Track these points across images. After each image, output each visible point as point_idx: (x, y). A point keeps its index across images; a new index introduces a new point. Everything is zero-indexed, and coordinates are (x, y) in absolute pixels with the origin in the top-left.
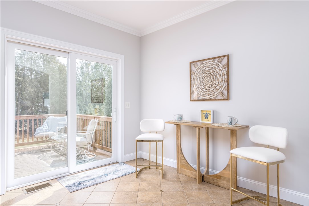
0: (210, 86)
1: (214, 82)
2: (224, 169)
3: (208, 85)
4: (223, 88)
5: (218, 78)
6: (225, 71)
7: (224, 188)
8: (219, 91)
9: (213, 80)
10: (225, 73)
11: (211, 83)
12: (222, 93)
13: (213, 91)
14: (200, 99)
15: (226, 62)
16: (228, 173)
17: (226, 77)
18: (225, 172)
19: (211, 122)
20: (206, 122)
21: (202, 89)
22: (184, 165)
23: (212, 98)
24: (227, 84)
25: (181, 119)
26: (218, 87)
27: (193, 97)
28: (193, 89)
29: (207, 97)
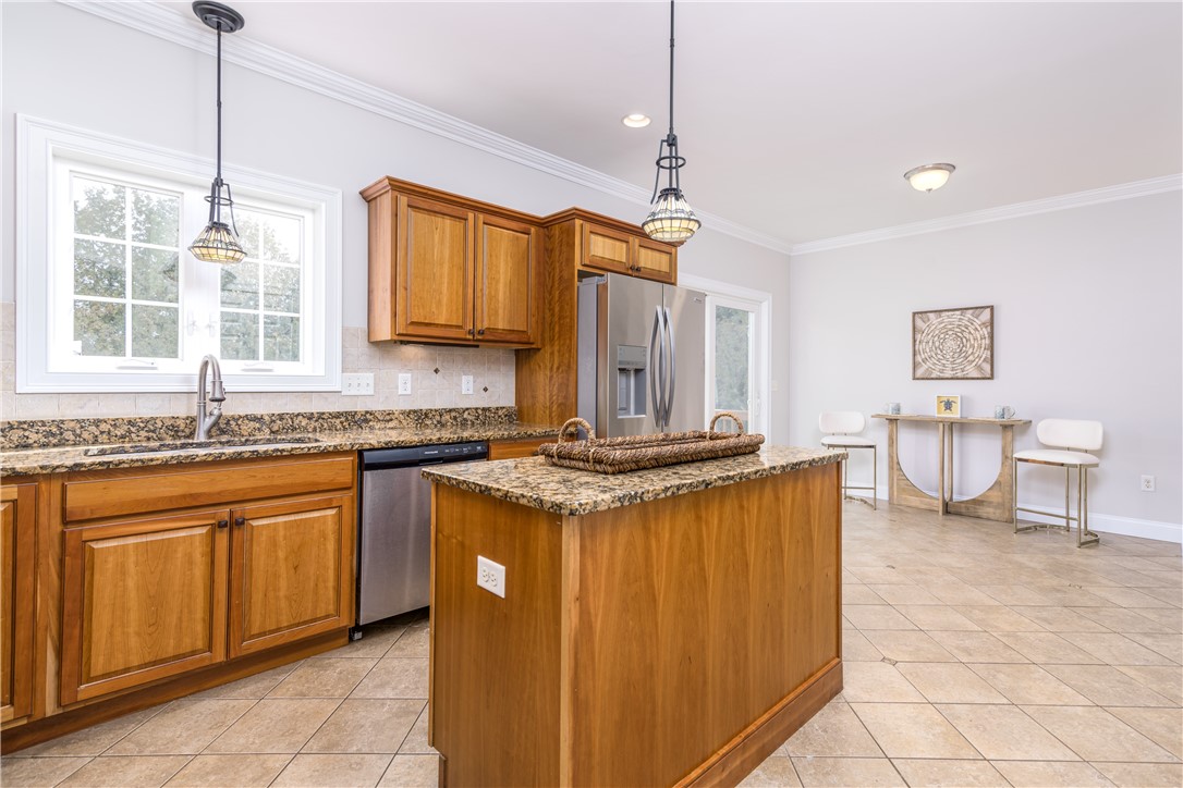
0: (956, 355)
1: (964, 349)
2: (989, 489)
3: (951, 354)
4: (982, 359)
5: (972, 342)
6: (985, 332)
7: (988, 519)
8: (974, 364)
9: (961, 345)
10: (986, 336)
11: (958, 350)
12: (979, 368)
13: (961, 364)
14: (933, 376)
15: (989, 317)
16: (996, 497)
17: (988, 341)
18: (990, 493)
19: (959, 416)
20: (947, 415)
21: (939, 360)
22: (904, 490)
23: (959, 375)
24: (989, 353)
25: (898, 410)
26: (971, 358)
27: (919, 373)
28: (919, 359)
29: (949, 373)
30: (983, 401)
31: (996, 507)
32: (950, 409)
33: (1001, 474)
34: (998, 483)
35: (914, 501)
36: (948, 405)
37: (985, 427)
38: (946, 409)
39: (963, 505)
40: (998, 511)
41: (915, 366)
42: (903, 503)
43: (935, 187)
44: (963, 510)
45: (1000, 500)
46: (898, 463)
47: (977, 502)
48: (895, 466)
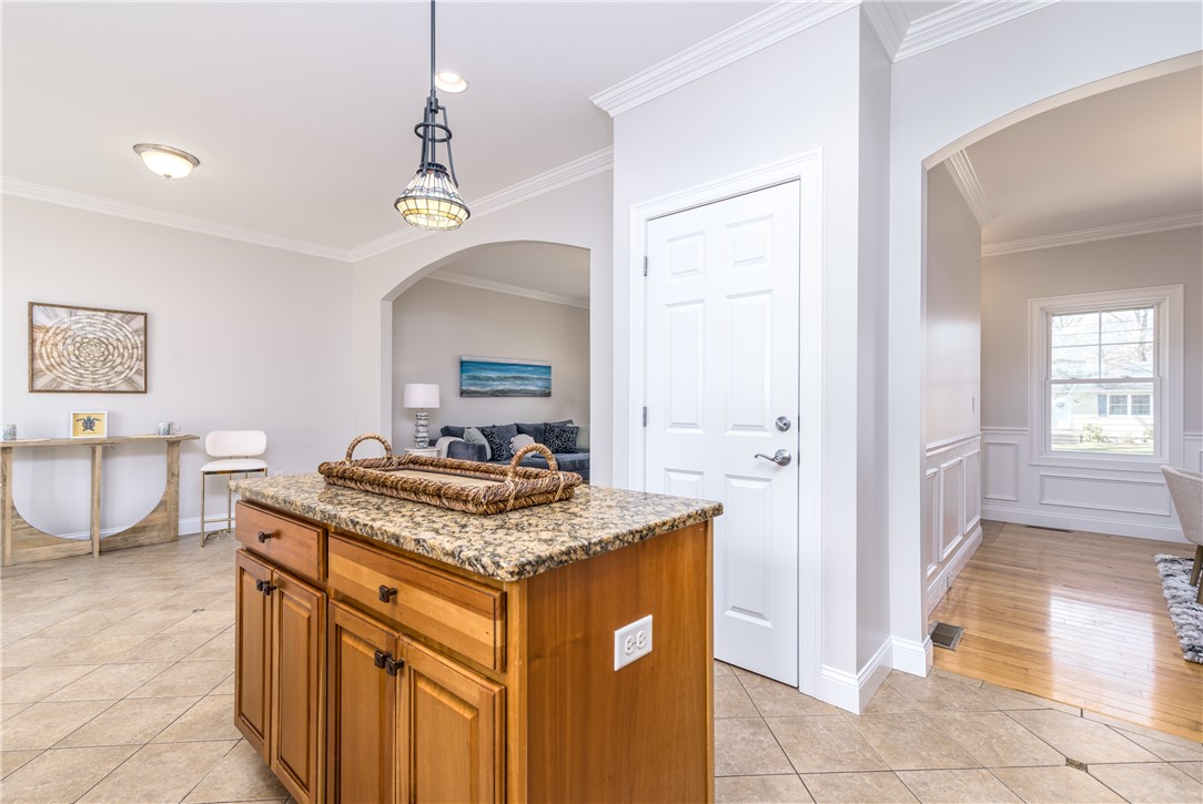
0: (99, 364)
1: (110, 357)
2: (153, 512)
3: (92, 362)
4: (134, 371)
5: (121, 350)
6: (139, 340)
7: (152, 544)
8: (123, 376)
9: (106, 353)
10: (139, 345)
11: (102, 359)
12: (129, 380)
13: (105, 374)
14: (62, 388)
15: (143, 324)
16: (161, 517)
17: (141, 352)
18: (155, 516)
19: (105, 436)
20: (88, 435)
21: (73, 368)
22: (25, 542)
23: (103, 388)
24: (142, 364)
25: (12, 433)
26: (119, 368)
27: (39, 384)
28: (39, 364)
29: (87, 385)
30: (138, 417)
31: (160, 530)
32: (91, 428)
33: (166, 494)
34: (163, 503)
35: (44, 552)
36: (89, 424)
37: (143, 446)
38: (86, 428)
39: (118, 538)
40: (163, 533)
41: (33, 374)
42: (22, 560)
43: (175, 176)
44: (120, 544)
45: (166, 520)
46: (13, 508)
47: (135, 530)
48: (9, 511)
